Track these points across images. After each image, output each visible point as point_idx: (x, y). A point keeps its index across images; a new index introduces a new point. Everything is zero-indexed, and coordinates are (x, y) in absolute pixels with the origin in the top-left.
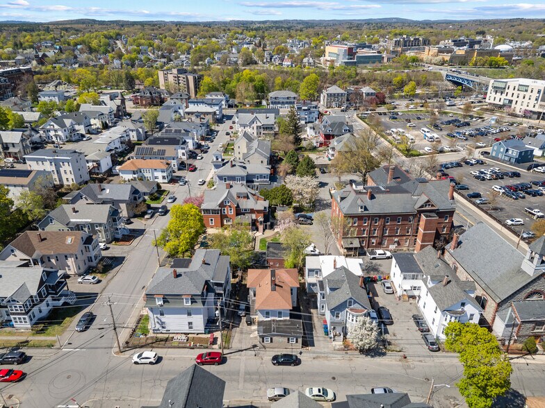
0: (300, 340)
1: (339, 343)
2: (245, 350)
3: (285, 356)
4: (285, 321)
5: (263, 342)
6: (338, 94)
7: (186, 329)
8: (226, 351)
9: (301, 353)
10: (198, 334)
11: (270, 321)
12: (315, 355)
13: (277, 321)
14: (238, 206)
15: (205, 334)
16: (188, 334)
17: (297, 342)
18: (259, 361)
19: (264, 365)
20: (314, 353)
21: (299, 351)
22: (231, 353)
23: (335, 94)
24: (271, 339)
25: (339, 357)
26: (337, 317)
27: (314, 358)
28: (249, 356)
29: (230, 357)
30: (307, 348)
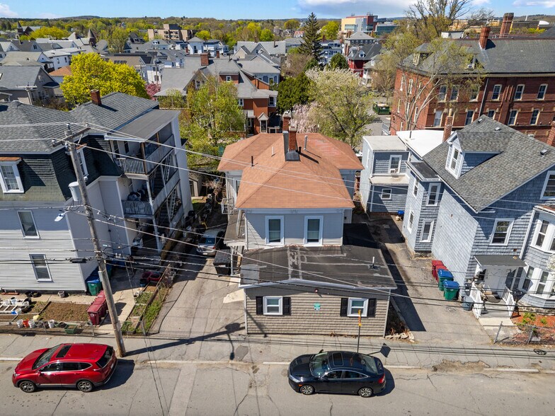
0: (383, 307)
1: (500, 323)
2: (202, 339)
3: (336, 357)
4: (330, 249)
5: (260, 311)
6: (364, 40)
7: (28, 279)
8: (131, 344)
9: (385, 351)
10: (66, 294)
11: (284, 250)
12: (436, 359)
13: (302, 249)
15: (88, 293)
16: (39, 294)
17: (371, 313)
18: (244, 377)
19: (262, 392)
20: (430, 350)
21: (379, 342)
22: (152, 349)
23: (359, 41)
24: (287, 302)
25: (522, 365)
26: (499, 238)
27: (436, 369)
28: (210, 360)
29: (145, 361)
30: (404, 335)
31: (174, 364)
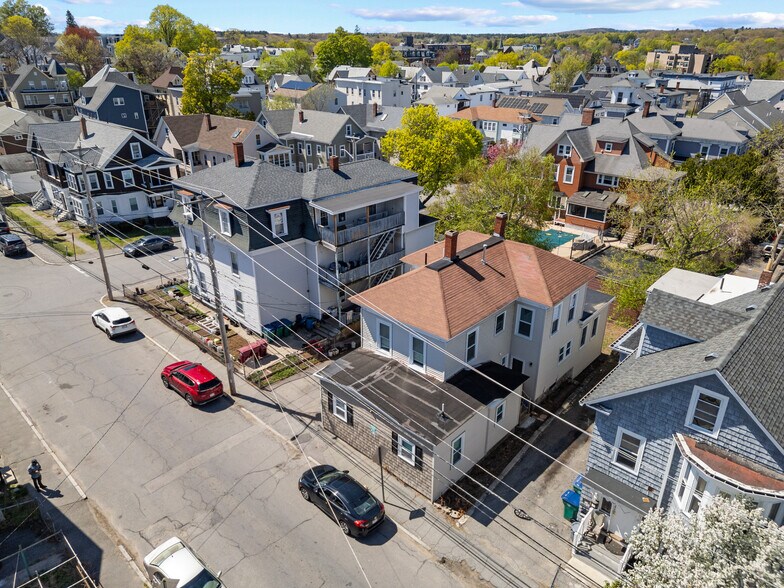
0: (429, 464)
2: (291, 412)
4: (427, 380)
5: (332, 408)
9: (417, 514)
10: (251, 333)
11: (387, 360)
12: (456, 553)
13: (403, 368)
14: (590, 165)
15: (263, 338)
17: (419, 466)
18: (283, 457)
19: (279, 475)
20: (462, 543)
21: (420, 502)
22: (253, 400)
27: (443, 561)
28: (278, 431)
29: (241, 406)
30: (454, 514)
31: (255, 420)
